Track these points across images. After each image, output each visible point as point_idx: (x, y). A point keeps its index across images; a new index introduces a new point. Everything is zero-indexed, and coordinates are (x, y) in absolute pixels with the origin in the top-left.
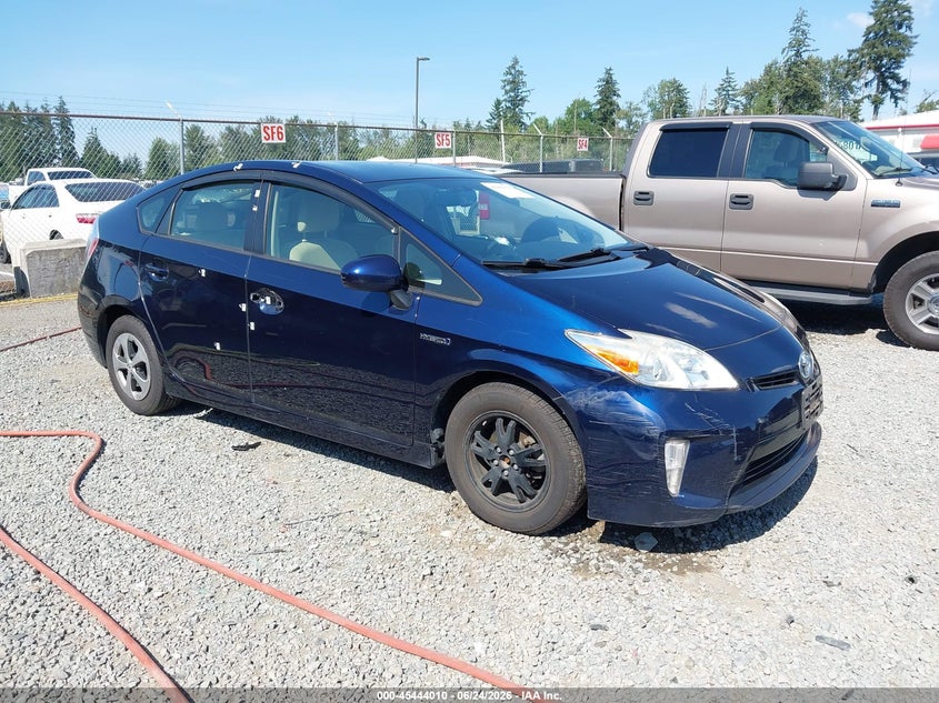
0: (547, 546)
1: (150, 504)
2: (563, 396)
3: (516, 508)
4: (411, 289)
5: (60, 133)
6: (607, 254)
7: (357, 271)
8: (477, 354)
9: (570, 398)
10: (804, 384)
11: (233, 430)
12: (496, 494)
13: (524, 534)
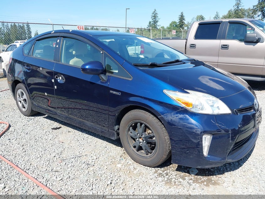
0: (156, 172)
1: (17, 150)
2: (162, 116)
3: (145, 157)
4: (107, 74)
5: (28, 32)
6: (181, 62)
7: (87, 67)
8: (132, 99)
9: (165, 117)
10: (255, 111)
11: (54, 122)
12: (138, 151)
13: (147, 166)
